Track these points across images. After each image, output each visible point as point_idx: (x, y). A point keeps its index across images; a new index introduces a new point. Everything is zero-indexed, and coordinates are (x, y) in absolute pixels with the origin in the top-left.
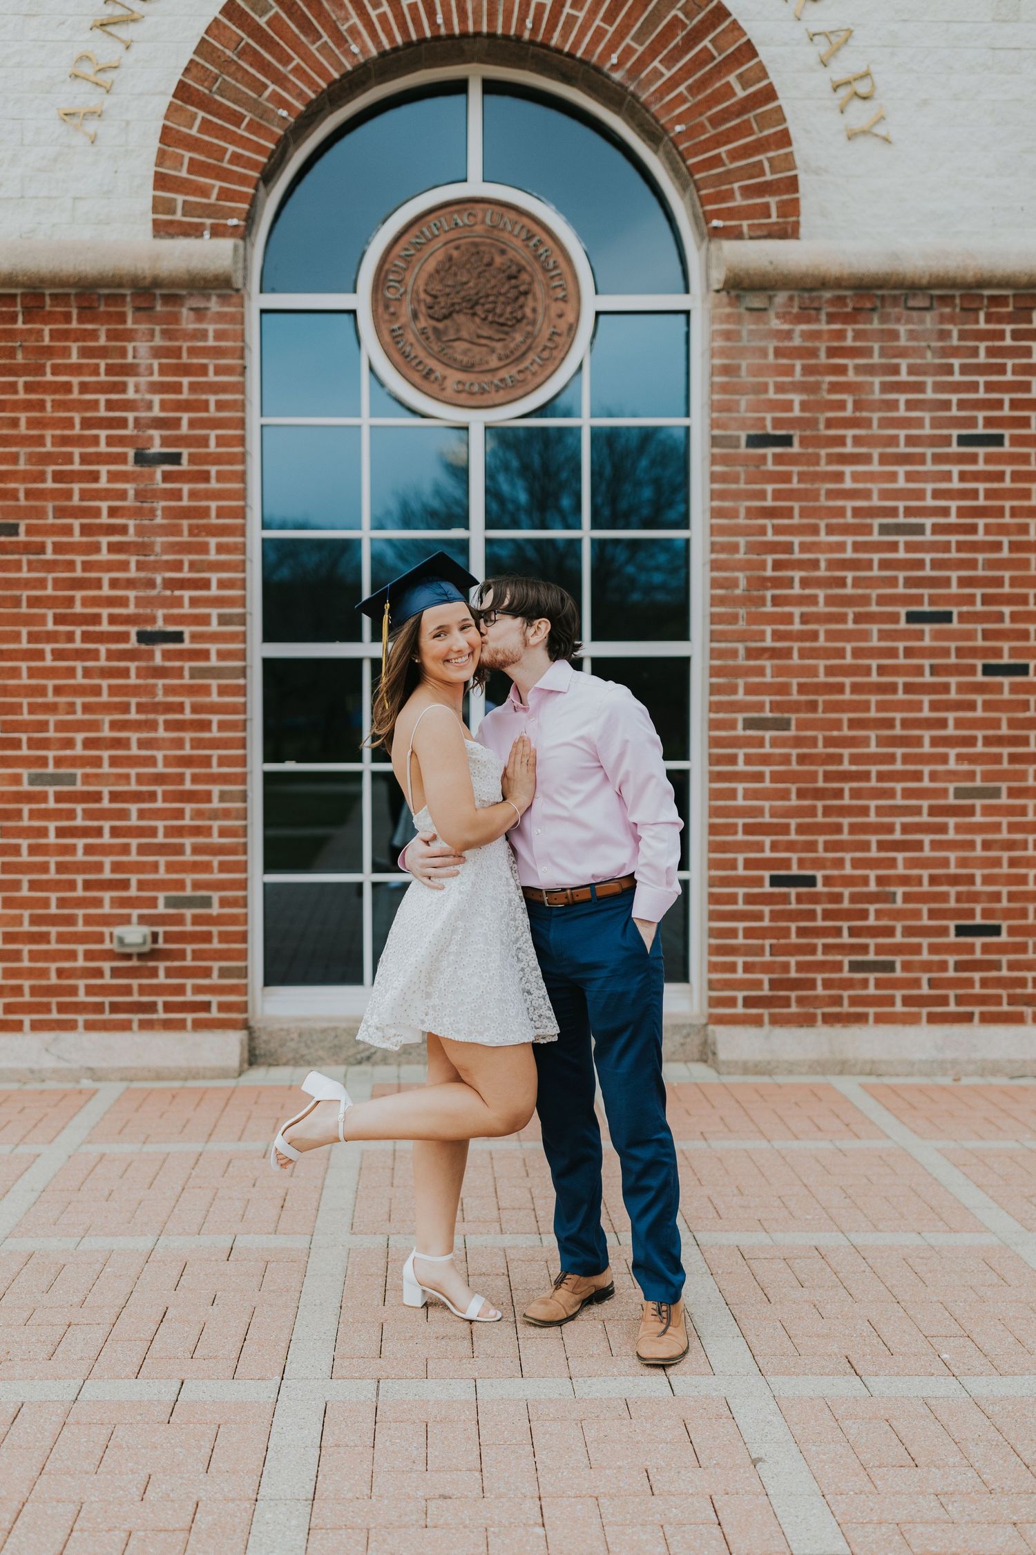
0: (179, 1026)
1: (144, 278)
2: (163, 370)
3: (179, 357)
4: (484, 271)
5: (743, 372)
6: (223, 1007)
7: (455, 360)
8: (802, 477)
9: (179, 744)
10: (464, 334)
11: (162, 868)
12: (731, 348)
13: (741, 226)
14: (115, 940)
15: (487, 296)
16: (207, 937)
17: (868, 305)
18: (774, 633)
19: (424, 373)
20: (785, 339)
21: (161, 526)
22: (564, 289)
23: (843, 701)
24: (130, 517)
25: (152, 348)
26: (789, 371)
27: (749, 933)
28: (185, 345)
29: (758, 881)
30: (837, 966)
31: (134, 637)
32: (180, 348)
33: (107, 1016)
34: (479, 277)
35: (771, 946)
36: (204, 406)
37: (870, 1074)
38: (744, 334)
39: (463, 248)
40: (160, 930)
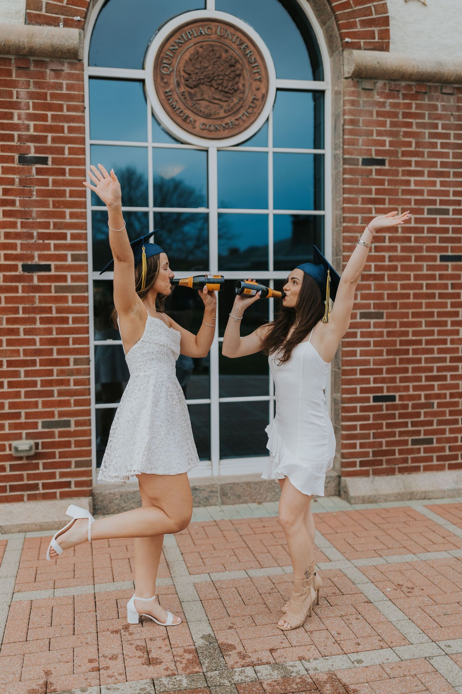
0: (52, 496)
1: (24, 48)
2: (35, 106)
3: (46, 99)
4: (217, 61)
5: (361, 124)
6: (77, 484)
7: (201, 111)
8: (390, 182)
9: (49, 332)
10: (206, 97)
11: (40, 405)
12: (355, 110)
13: (360, 42)
14: (13, 449)
15: (219, 75)
16: (68, 444)
17: (423, 91)
18: (376, 266)
19: (184, 118)
20: (382, 106)
21: (36, 201)
22: (260, 75)
23: (410, 303)
24: (16, 196)
25: (28, 92)
26: (383, 124)
27: (363, 427)
28: (49, 92)
29: (367, 400)
30: (405, 443)
31: (20, 268)
32: (46, 93)
33: (8, 494)
34: (214, 65)
35: (373, 433)
36: (62, 129)
37: (424, 499)
38: (361, 102)
39: (205, 47)
40: (40, 441)
